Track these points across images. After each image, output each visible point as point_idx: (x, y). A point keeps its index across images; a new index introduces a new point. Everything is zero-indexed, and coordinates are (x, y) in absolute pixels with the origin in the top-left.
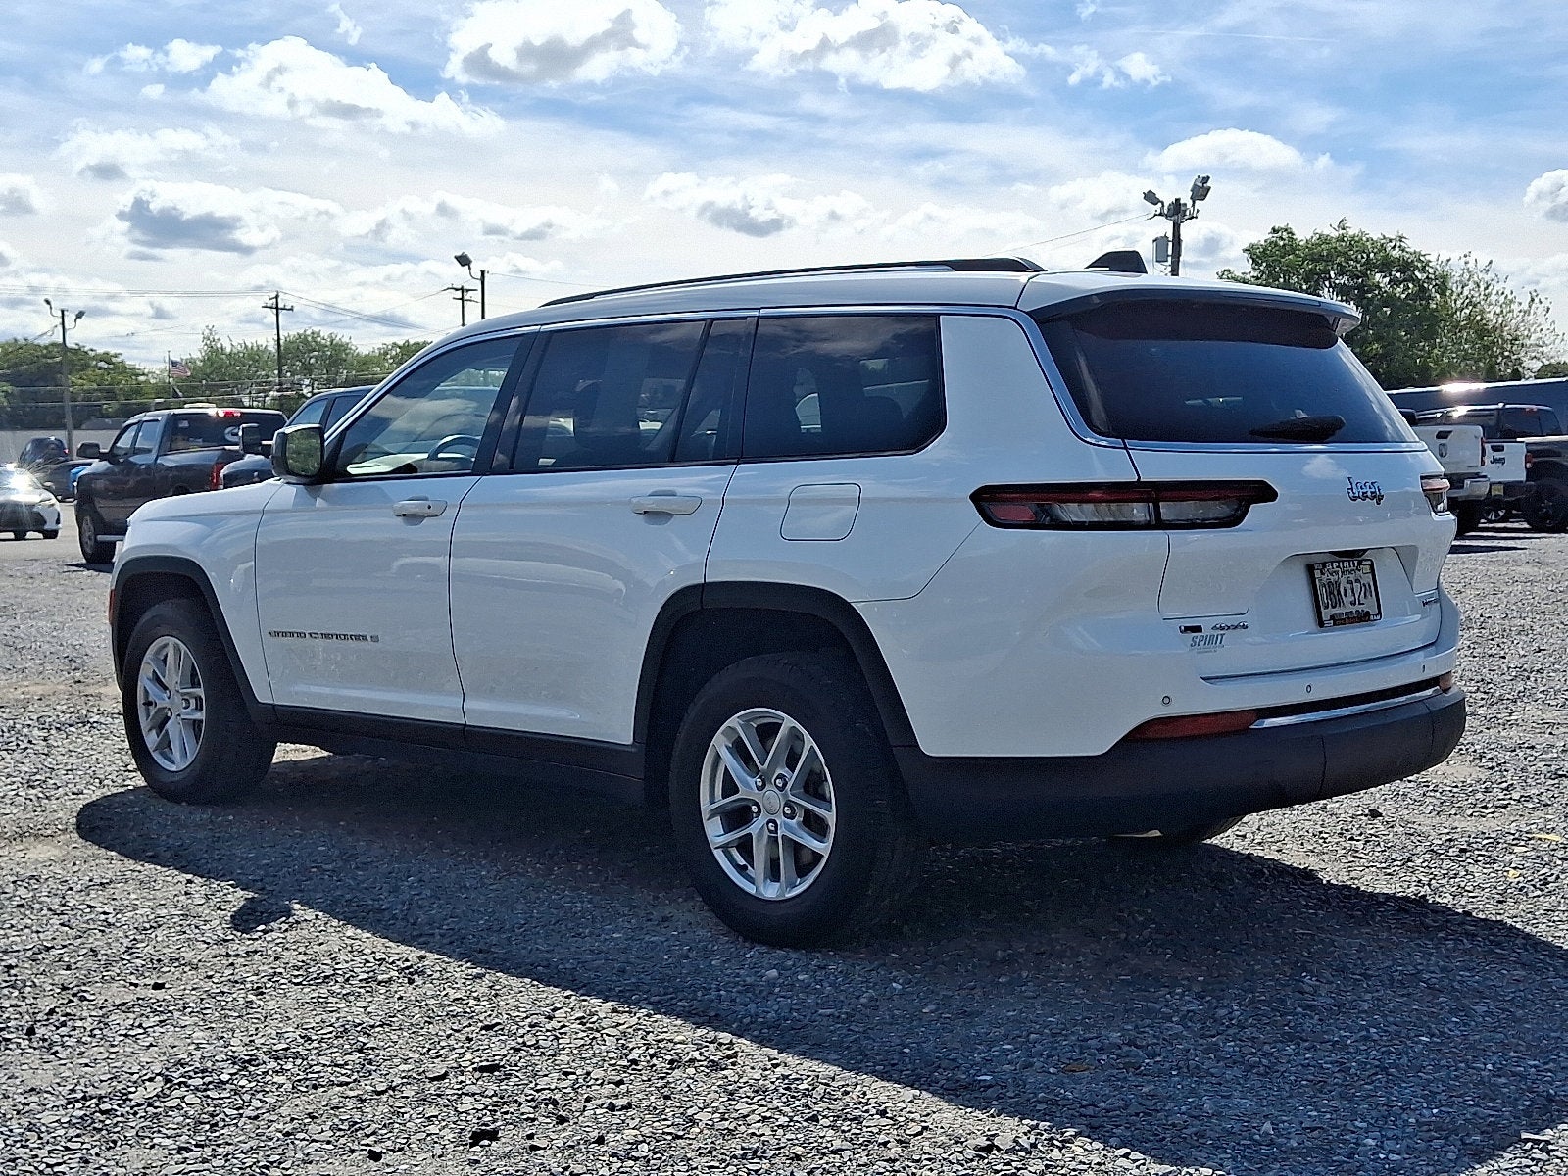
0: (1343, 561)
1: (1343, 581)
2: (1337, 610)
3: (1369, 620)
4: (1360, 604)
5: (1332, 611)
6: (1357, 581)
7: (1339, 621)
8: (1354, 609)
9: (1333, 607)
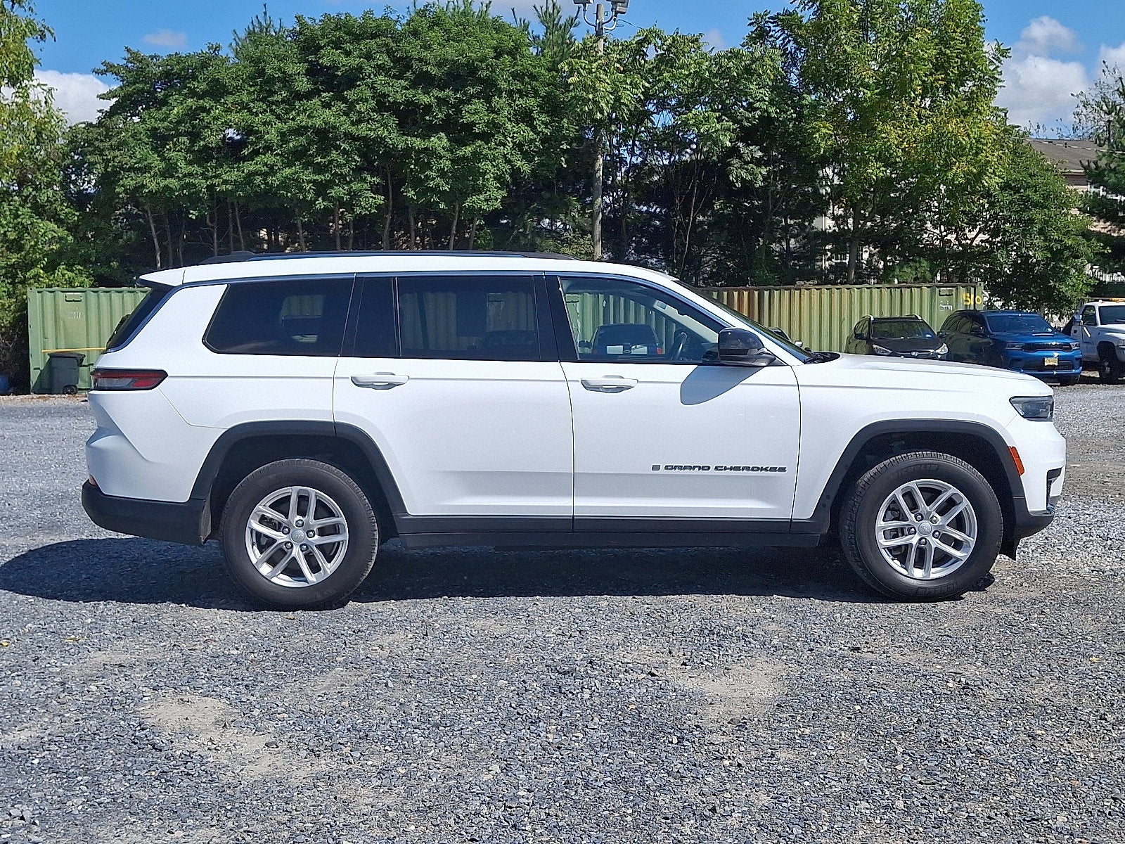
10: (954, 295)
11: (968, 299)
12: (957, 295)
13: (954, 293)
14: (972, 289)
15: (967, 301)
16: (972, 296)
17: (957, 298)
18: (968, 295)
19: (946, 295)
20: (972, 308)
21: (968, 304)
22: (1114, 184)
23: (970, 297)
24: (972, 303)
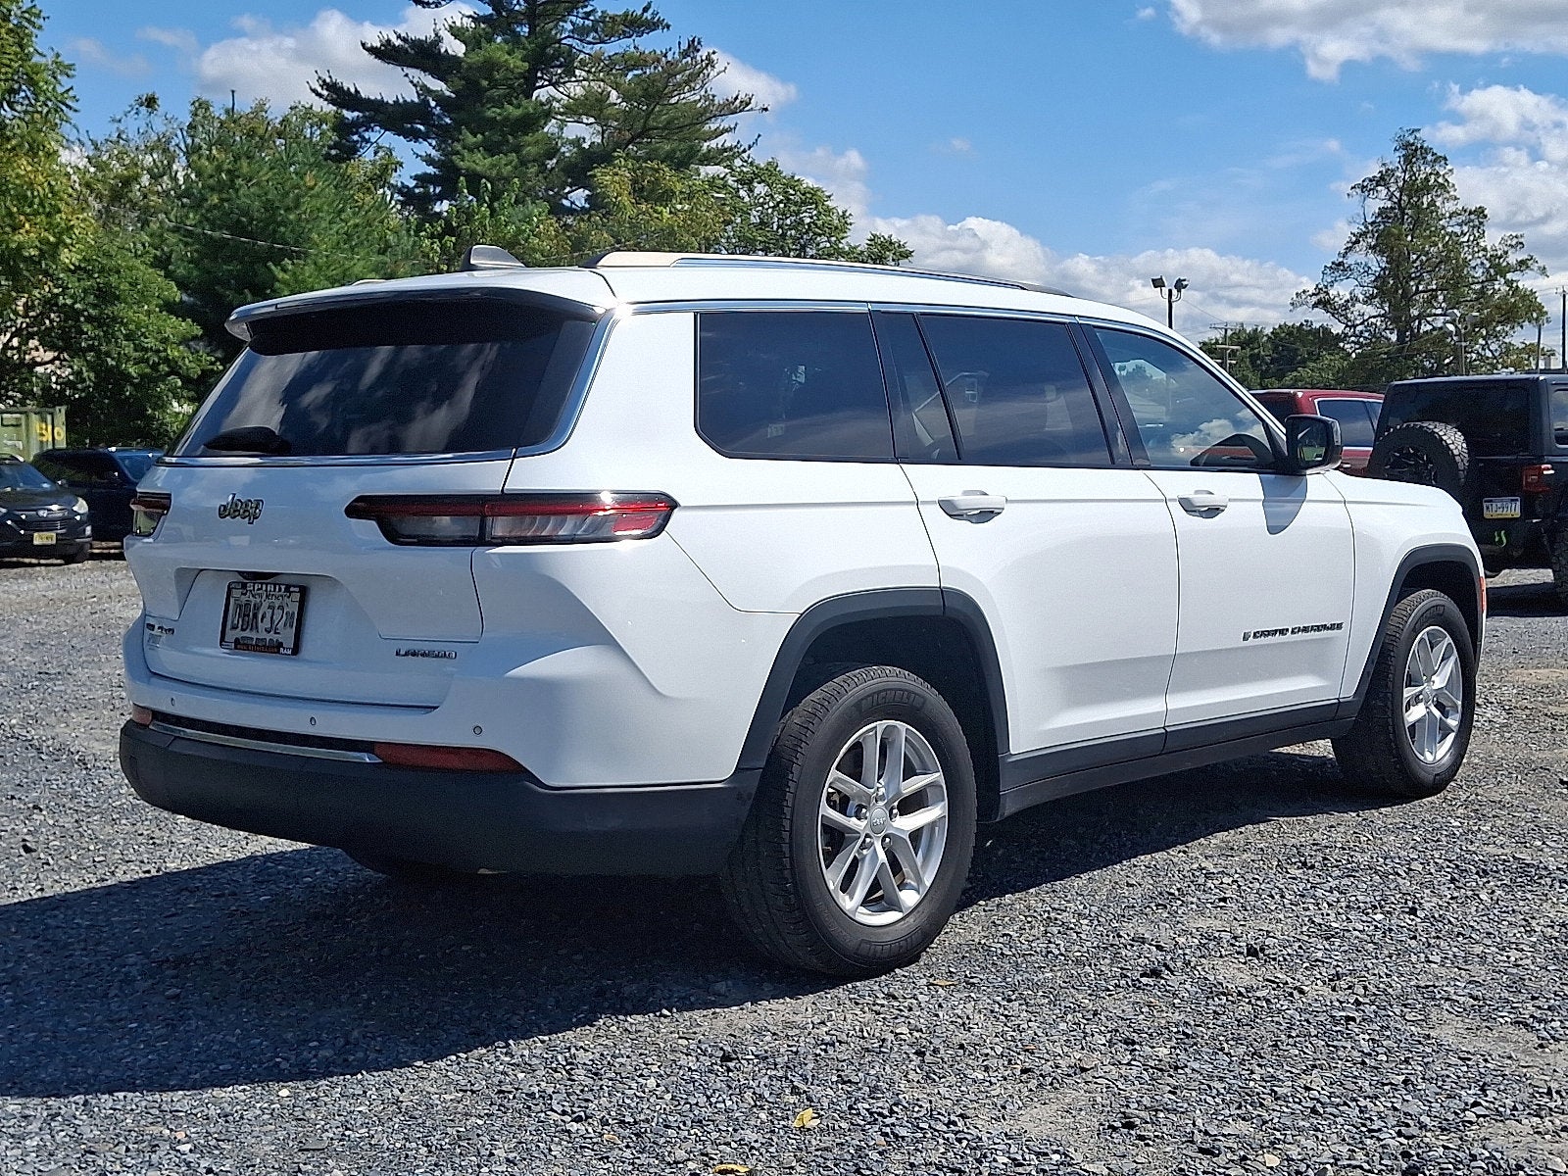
0: (267, 584)
1: (265, 605)
2: (247, 634)
3: (278, 652)
4: (276, 633)
5: (239, 634)
6: (281, 607)
7: (240, 645)
8: (268, 637)
9: (243, 630)
10: (24, 427)
11: (44, 432)
12: (27, 425)
13: (23, 422)
14: (49, 417)
15: (42, 435)
16: (50, 428)
17: (28, 430)
18: (44, 427)
19: (13, 425)
20: (50, 447)
21: (44, 439)
22: (183, 277)
23: (46, 429)
24: (50, 439)
